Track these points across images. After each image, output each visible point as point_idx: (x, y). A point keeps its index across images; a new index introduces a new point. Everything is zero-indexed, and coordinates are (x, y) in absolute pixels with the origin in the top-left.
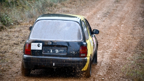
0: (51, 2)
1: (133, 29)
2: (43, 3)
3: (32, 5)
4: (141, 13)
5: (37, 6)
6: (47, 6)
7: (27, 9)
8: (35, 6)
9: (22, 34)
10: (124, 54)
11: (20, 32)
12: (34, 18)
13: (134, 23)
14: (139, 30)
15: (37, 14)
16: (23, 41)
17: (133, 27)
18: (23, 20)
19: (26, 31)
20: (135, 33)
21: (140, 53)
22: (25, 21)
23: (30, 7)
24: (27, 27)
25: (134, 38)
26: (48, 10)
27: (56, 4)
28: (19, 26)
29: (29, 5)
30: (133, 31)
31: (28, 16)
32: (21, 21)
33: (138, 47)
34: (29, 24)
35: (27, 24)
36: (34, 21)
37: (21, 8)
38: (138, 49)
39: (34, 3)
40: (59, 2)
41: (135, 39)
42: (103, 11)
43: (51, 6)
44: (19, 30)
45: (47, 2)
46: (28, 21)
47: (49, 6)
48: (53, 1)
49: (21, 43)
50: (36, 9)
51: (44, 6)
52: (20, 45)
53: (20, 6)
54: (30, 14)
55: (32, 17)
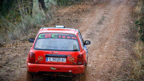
0: (34, 23)
1: (117, 51)
2: (26, 25)
3: (15, 26)
4: (123, 34)
5: (20, 27)
6: (30, 28)
7: (10, 31)
8: (19, 28)
9: (5, 56)
10: (109, 76)
11: (3, 54)
12: (18, 39)
13: (118, 44)
14: (122, 51)
15: (21, 36)
16: (7, 63)
17: (117, 48)
18: (6, 41)
19: (9, 53)
20: (119, 54)
21: (124, 75)
22: (8, 43)
23: (13, 29)
24: (10, 49)
25: (117, 59)
26: (32, 32)
27: (40, 25)
28: (2, 48)
29: (12, 26)
30: (117, 52)
31: (12, 38)
32: (4, 43)
33: (122, 69)
34: (12, 46)
35: (11, 46)
36: (17, 43)
37: (4, 29)
38: (122, 70)
39: (17, 24)
40: (42, 23)
41: (119, 60)
42: (86, 32)
43: (35, 28)
44: (3, 52)
45: (31, 24)
46: (11, 43)
47: (32, 27)
48: (36, 23)
49: (4, 65)
50: (20, 31)
51: (27, 28)
52: (3, 68)
53: (3, 28)
54: (13, 35)
55: (15, 39)
